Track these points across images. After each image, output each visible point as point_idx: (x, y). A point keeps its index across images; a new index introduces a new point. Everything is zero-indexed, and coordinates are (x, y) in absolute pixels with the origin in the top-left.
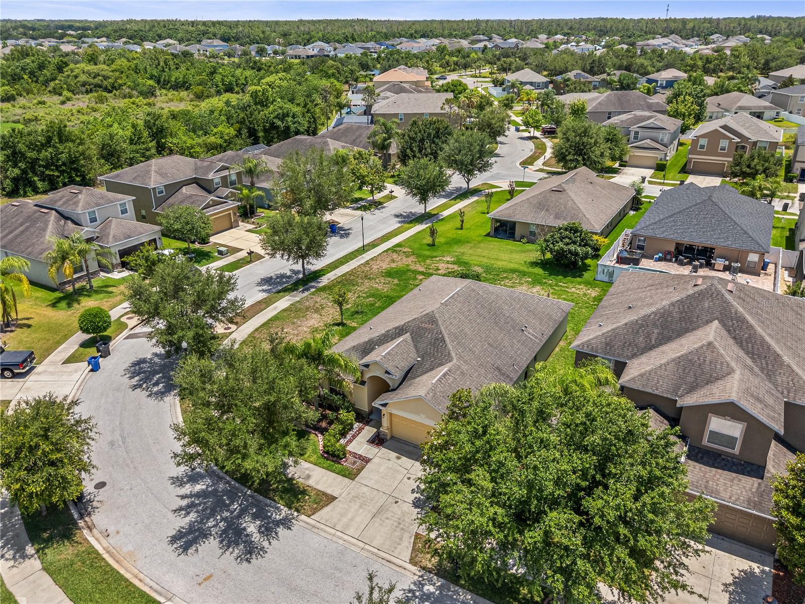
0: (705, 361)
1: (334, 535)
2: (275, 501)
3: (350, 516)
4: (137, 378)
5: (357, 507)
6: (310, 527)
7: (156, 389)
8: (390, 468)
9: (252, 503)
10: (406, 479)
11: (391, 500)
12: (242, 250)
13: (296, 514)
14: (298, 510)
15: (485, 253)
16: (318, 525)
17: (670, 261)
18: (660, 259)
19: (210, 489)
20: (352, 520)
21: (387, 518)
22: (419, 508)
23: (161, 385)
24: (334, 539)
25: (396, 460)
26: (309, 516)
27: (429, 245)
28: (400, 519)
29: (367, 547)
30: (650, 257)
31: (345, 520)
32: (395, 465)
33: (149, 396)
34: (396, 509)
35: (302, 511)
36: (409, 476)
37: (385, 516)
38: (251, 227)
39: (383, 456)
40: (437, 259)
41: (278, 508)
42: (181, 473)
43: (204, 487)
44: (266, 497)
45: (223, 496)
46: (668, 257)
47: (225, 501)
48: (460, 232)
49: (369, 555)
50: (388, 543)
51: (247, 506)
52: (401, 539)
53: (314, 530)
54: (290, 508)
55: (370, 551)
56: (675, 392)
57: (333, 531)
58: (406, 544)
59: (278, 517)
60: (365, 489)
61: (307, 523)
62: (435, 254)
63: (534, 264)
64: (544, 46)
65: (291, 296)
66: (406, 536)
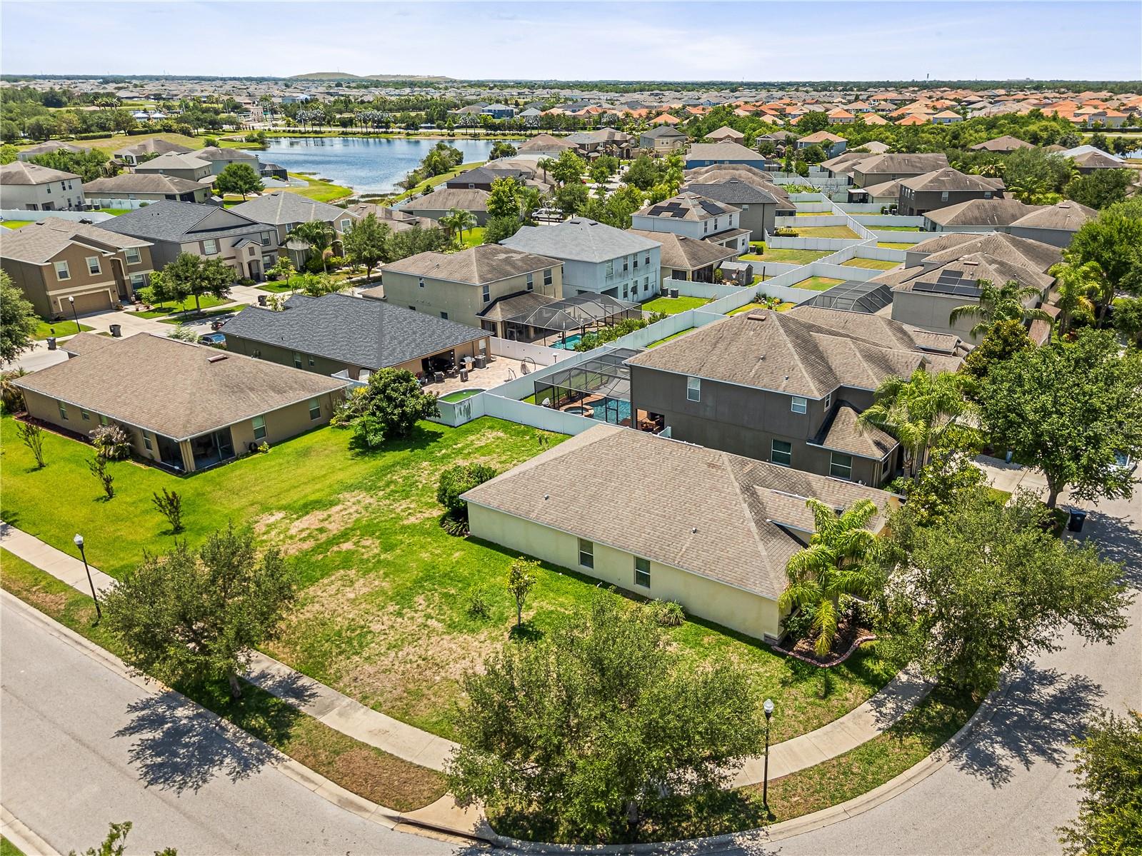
27: (167, 533)
40: (261, 528)
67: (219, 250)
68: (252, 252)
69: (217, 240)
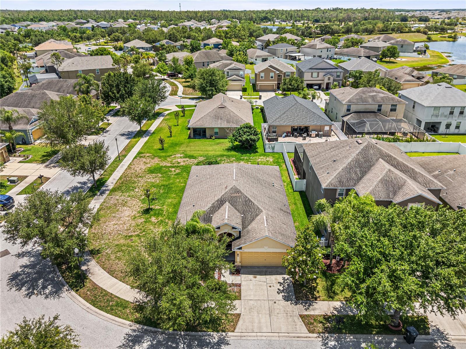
0: (392, 179)
1: (257, 336)
2: (205, 331)
3: (256, 321)
4: (24, 288)
5: (256, 314)
6: (239, 338)
7: (47, 291)
8: (256, 285)
9: (190, 339)
10: (269, 288)
11: (271, 303)
12: (27, 177)
13: (224, 334)
14: (224, 331)
15: (197, 148)
16: (242, 334)
17: (290, 136)
18: (286, 136)
19: (154, 343)
20: (260, 322)
21: (278, 314)
22: (289, 301)
23: (49, 287)
24: (259, 338)
25: (255, 279)
26: (233, 331)
27: (160, 149)
28: (285, 311)
29: (280, 334)
30: (281, 136)
31: (256, 325)
32: (256, 282)
33: (47, 297)
34: (278, 306)
35: (227, 330)
36: (269, 285)
37: (276, 313)
38: (21, 159)
39: (245, 279)
40: (172, 157)
41: (209, 335)
42: (123, 341)
43: (149, 343)
44: (197, 331)
45: (167, 343)
46: (289, 134)
47: (171, 346)
48: (171, 139)
49: (285, 339)
50: (290, 327)
51: (190, 342)
52: (294, 322)
53: (242, 338)
54: (218, 331)
55: (284, 336)
56: (389, 197)
57: (254, 334)
58: (300, 323)
59: (214, 340)
60: (252, 302)
61: (235, 336)
62: (168, 154)
63: (229, 150)
64: (128, 26)
65: (95, 200)
66: (296, 319)
67: (318, 76)
68: (329, 79)
69: (318, 73)
